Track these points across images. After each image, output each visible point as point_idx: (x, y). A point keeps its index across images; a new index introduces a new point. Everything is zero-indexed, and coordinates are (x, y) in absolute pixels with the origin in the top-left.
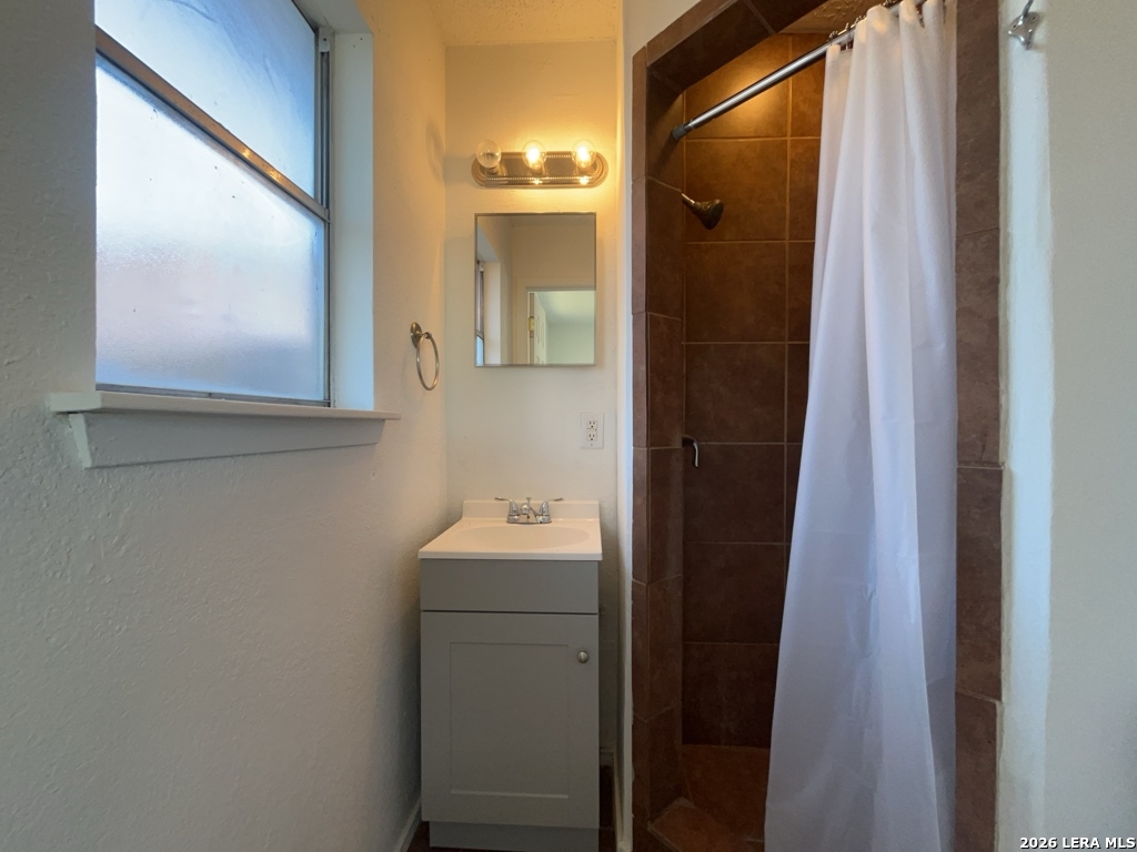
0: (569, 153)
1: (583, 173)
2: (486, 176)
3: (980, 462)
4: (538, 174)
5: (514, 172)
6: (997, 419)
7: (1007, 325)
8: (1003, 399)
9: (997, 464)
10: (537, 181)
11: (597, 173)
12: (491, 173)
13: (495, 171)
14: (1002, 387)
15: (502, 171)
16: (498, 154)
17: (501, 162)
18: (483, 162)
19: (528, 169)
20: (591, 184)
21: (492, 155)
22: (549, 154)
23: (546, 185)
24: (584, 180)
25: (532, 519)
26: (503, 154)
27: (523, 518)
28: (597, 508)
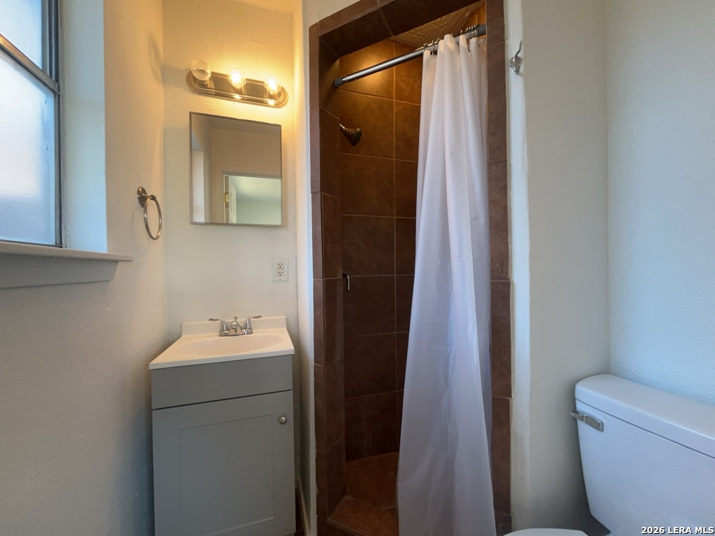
0: (263, 83)
1: (271, 97)
2: (197, 85)
3: (501, 278)
4: (239, 92)
5: (220, 87)
6: (508, 256)
7: (511, 209)
8: (510, 246)
9: (508, 279)
10: (237, 97)
11: (281, 99)
12: (202, 84)
13: (206, 83)
14: (509, 240)
15: (211, 85)
16: (209, 71)
17: (210, 79)
18: (196, 75)
19: (232, 86)
20: (277, 106)
21: (203, 72)
22: (247, 80)
23: (244, 100)
24: (271, 102)
25: (239, 331)
26: (212, 73)
27: (232, 332)
28: (285, 321)
